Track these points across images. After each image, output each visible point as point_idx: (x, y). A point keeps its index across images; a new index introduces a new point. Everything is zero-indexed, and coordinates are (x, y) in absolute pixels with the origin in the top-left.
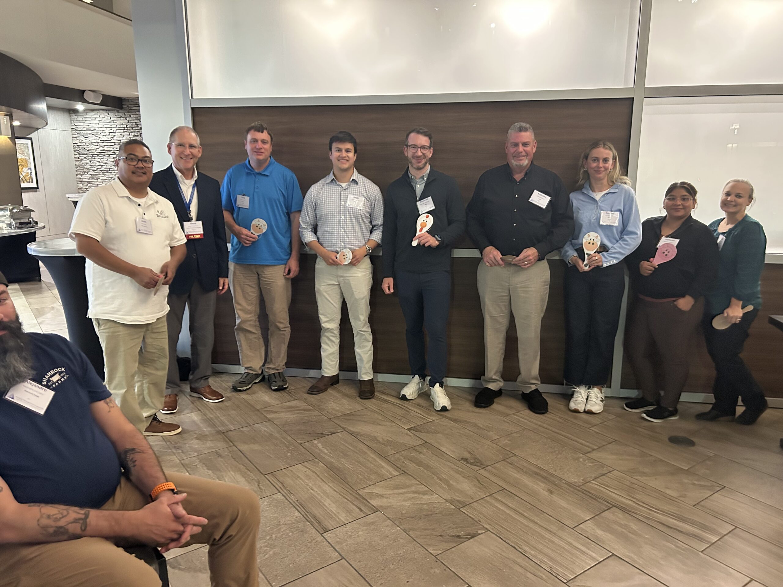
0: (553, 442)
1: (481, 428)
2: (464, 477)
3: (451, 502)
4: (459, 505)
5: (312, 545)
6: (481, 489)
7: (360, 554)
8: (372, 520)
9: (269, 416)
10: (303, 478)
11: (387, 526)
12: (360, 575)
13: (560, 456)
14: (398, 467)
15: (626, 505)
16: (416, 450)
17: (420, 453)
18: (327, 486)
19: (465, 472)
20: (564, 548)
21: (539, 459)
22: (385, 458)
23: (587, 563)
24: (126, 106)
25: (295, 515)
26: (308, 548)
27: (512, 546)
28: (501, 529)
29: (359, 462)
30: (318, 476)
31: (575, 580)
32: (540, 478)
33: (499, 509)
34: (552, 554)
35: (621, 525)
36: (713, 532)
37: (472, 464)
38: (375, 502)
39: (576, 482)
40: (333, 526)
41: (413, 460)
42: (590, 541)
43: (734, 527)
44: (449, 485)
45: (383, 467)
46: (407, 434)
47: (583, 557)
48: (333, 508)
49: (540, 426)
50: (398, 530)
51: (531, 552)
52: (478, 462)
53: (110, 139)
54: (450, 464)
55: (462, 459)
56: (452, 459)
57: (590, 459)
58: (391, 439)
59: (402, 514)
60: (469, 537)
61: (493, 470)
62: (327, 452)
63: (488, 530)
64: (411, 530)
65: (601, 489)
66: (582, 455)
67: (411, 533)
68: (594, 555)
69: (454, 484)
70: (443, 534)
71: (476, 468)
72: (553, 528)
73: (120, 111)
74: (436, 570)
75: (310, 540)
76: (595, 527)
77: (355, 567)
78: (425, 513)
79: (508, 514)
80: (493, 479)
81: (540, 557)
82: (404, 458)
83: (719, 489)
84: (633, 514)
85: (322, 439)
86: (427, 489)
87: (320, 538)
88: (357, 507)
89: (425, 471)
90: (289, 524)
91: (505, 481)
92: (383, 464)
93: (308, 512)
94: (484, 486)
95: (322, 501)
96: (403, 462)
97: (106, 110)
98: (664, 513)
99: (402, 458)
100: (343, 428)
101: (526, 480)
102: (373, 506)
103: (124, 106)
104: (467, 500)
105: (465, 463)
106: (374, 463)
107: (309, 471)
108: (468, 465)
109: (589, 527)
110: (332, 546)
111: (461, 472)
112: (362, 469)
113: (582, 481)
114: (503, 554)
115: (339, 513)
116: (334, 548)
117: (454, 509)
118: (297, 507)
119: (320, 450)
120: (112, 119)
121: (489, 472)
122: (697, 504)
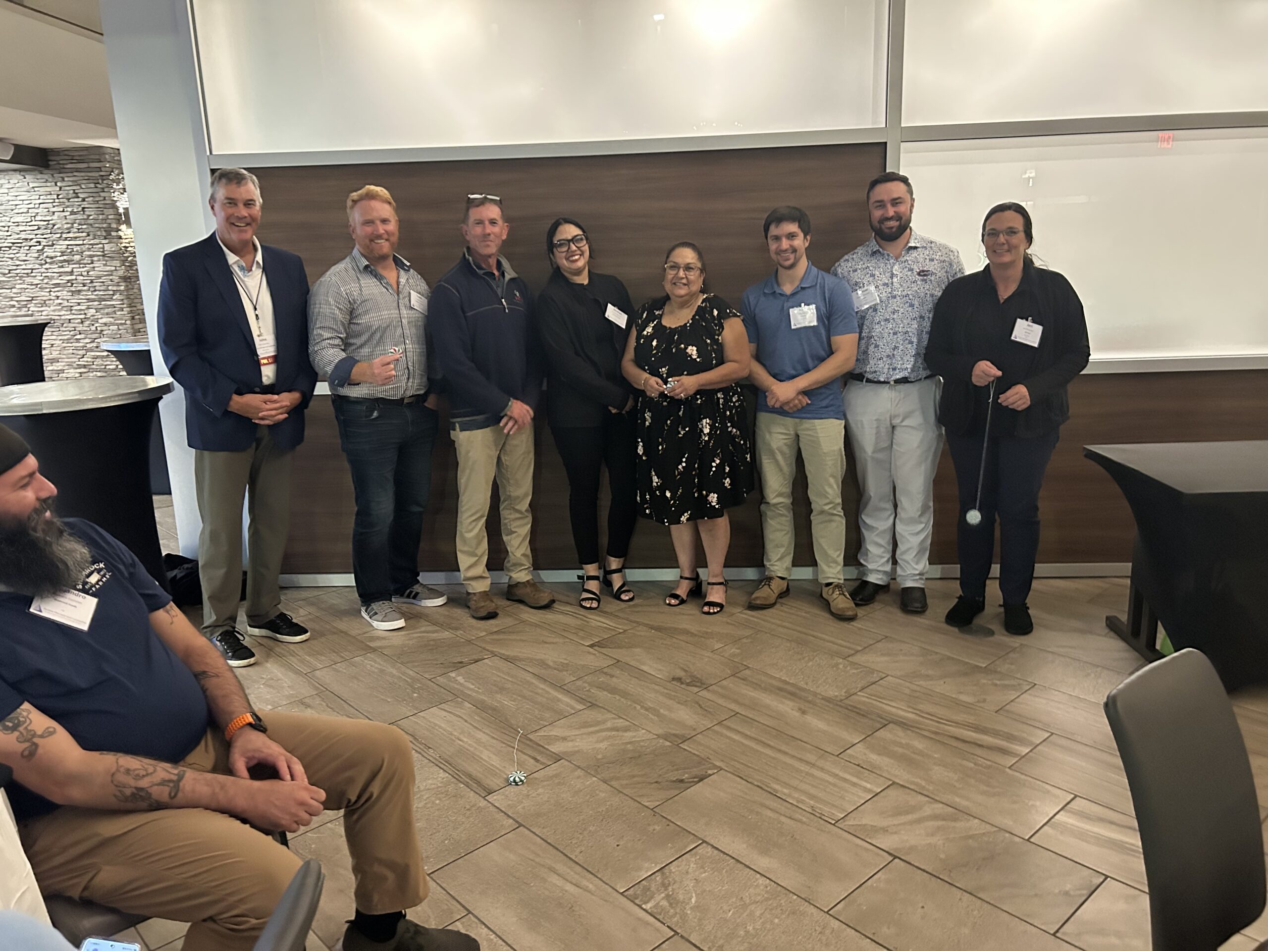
0: (800, 646)
1: (696, 635)
2: (679, 703)
3: (666, 737)
4: (677, 739)
5: (472, 813)
6: (705, 717)
7: (545, 817)
8: (554, 772)
9: (372, 644)
10: (443, 725)
11: (579, 777)
12: (549, 844)
13: (811, 663)
14: (581, 698)
15: (905, 718)
16: (606, 673)
17: (612, 676)
18: (481, 733)
19: (679, 695)
20: (827, 781)
21: (782, 671)
22: (561, 688)
23: (860, 797)
24: (55, 163)
25: (441, 775)
26: (468, 817)
27: (758, 786)
28: (738, 765)
29: (524, 697)
30: (466, 721)
31: (846, 818)
32: (785, 694)
33: (734, 740)
34: (813, 791)
35: (901, 745)
36: (1022, 742)
37: (688, 684)
38: (556, 748)
39: (837, 696)
40: (499, 786)
41: (601, 687)
42: (861, 769)
43: (1049, 734)
44: (659, 715)
45: (559, 700)
46: (589, 653)
47: (854, 790)
48: (496, 761)
49: (779, 626)
50: (594, 782)
51: (784, 791)
52: (696, 682)
53: (29, 220)
54: (657, 687)
55: (674, 679)
56: (658, 680)
57: (853, 664)
58: (566, 662)
59: (598, 760)
60: (695, 780)
61: (720, 690)
62: (473, 687)
63: (721, 769)
64: (612, 779)
65: (874, 702)
66: (841, 660)
67: (613, 783)
68: (868, 786)
69: (666, 713)
70: (659, 780)
71: (696, 689)
72: (811, 758)
73: (46, 171)
74: (656, 827)
75: (468, 807)
76: (867, 751)
77: (540, 835)
78: (629, 756)
79: (746, 746)
80: (720, 701)
81: (796, 795)
82: (589, 684)
83: (1028, 687)
84: (918, 731)
85: (462, 670)
86: (628, 723)
87: (483, 803)
88: (530, 756)
89: (622, 700)
90: (434, 789)
91: (736, 702)
92: (560, 696)
93: (458, 771)
94: (710, 712)
95: (478, 753)
96: (588, 691)
97: (20, 171)
98: (957, 724)
99: (586, 685)
100: (492, 652)
101: (767, 699)
102: (554, 753)
103: (50, 163)
104: (687, 732)
105: (679, 684)
106: (546, 695)
107: (452, 716)
108: (683, 686)
109: (860, 752)
110: (503, 812)
111: (674, 696)
112: (529, 705)
113: (844, 694)
114: (745, 796)
115: (505, 767)
116: (505, 814)
117: (669, 746)
118: (442, 766)
119: (461, 684)
120: (31, 185)
121: (714, 692)
122: (1001, 709)
